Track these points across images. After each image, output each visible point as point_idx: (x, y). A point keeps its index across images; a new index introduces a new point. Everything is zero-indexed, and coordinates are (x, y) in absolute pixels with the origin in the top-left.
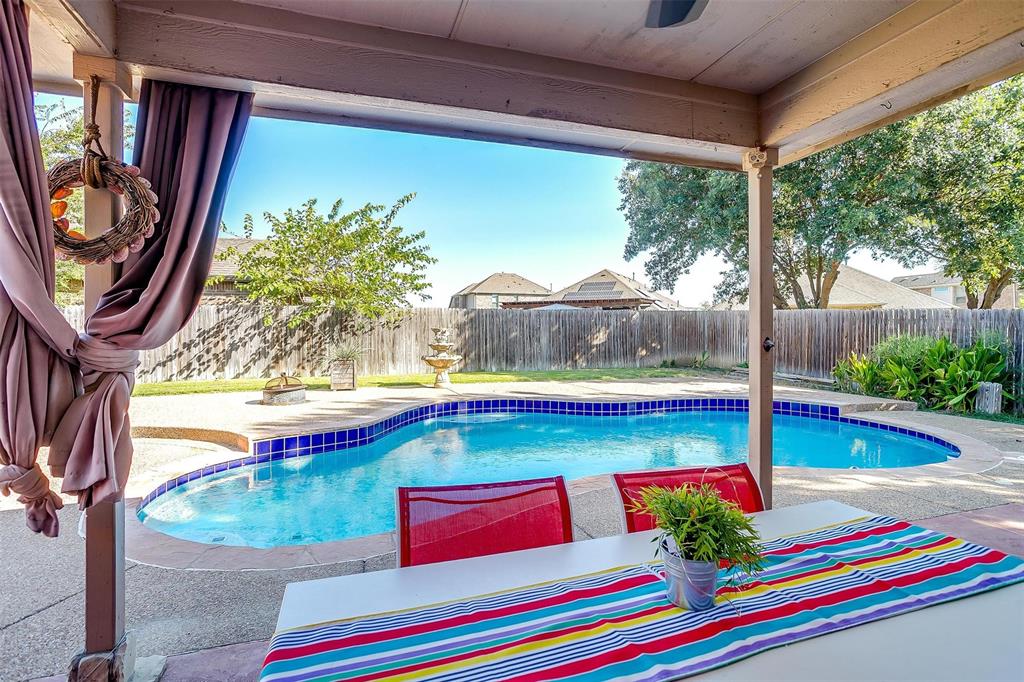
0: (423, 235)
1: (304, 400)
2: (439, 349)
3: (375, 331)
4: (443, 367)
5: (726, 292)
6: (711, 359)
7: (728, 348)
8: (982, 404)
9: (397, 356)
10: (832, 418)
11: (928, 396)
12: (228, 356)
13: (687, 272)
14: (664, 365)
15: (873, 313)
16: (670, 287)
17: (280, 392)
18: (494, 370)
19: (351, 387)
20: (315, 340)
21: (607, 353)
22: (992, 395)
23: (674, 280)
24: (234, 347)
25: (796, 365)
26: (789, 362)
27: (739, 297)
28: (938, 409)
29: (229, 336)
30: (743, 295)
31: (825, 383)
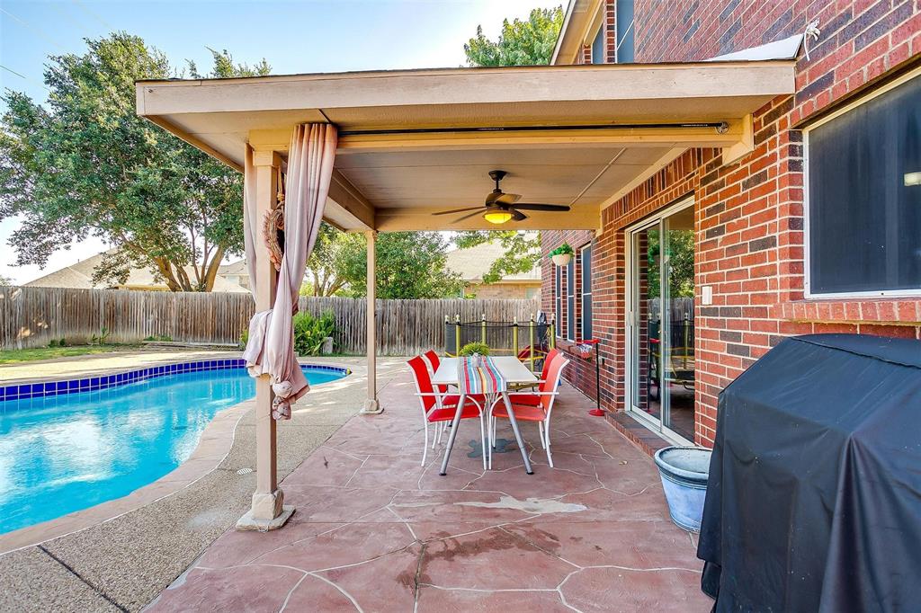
6: (110, 337)
7: (130, 324)
8: (326, 349)
11: (303, 347)
14: (52, 344)
16: (41, 262)
22: (330, 343)
30: (123, 275)
31: (232, 347)
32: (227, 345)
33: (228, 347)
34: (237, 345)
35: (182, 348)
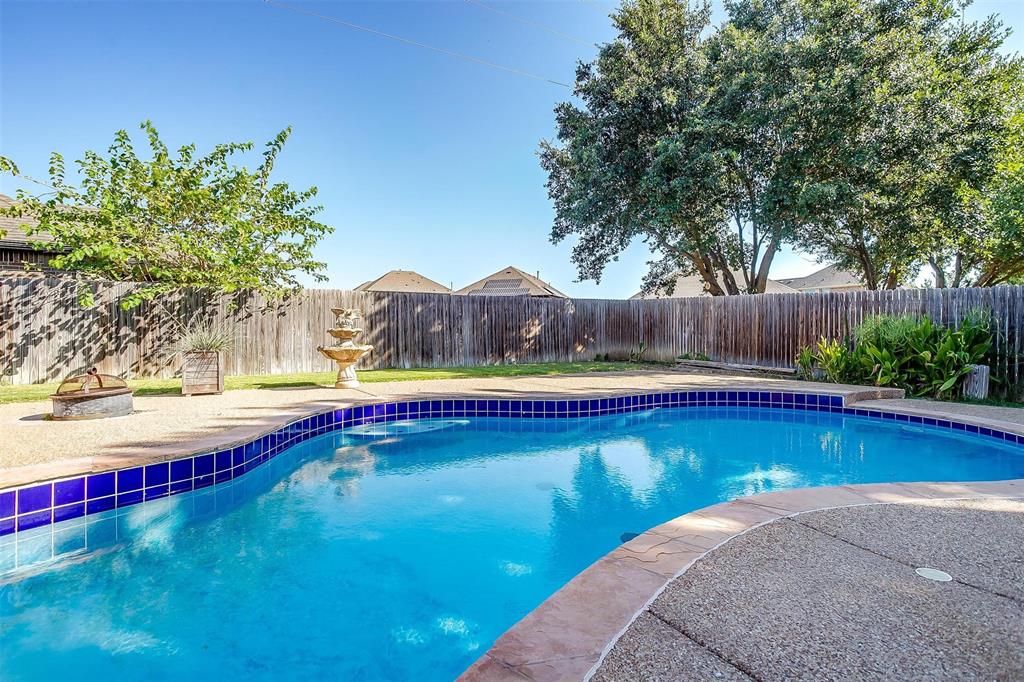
0: (314, 191)
1: (128, 410)
2: (343, 336)
3: (253, 318)
4: (348, 360)
5: (652, 284)
6: (648, 353)
7: (666, 340)
8: (970, 389)
9: (281, 351)
10: (834, 410)
11: (914, 380)
12: (22, 352)
13: (616, 259)
14: (598, 358)
15: (832, 295)
16: (596, 276)
17: (82, 399)
18: (407, 366)
19: (215, 390)
20: (164, 329)
21: (539, 348)
22: (981, 377)
23: (601, 268)
24: (30, 339)
25: (745, 354)
26: (737, 353)
27: (666, 288)
28: (924, 395)
29: (23, 323)
30: (670, 286)
31: (785, 373)
32: (779, 369)
33: (779, 373)
34: (792, 370)
35: (716, 370)
